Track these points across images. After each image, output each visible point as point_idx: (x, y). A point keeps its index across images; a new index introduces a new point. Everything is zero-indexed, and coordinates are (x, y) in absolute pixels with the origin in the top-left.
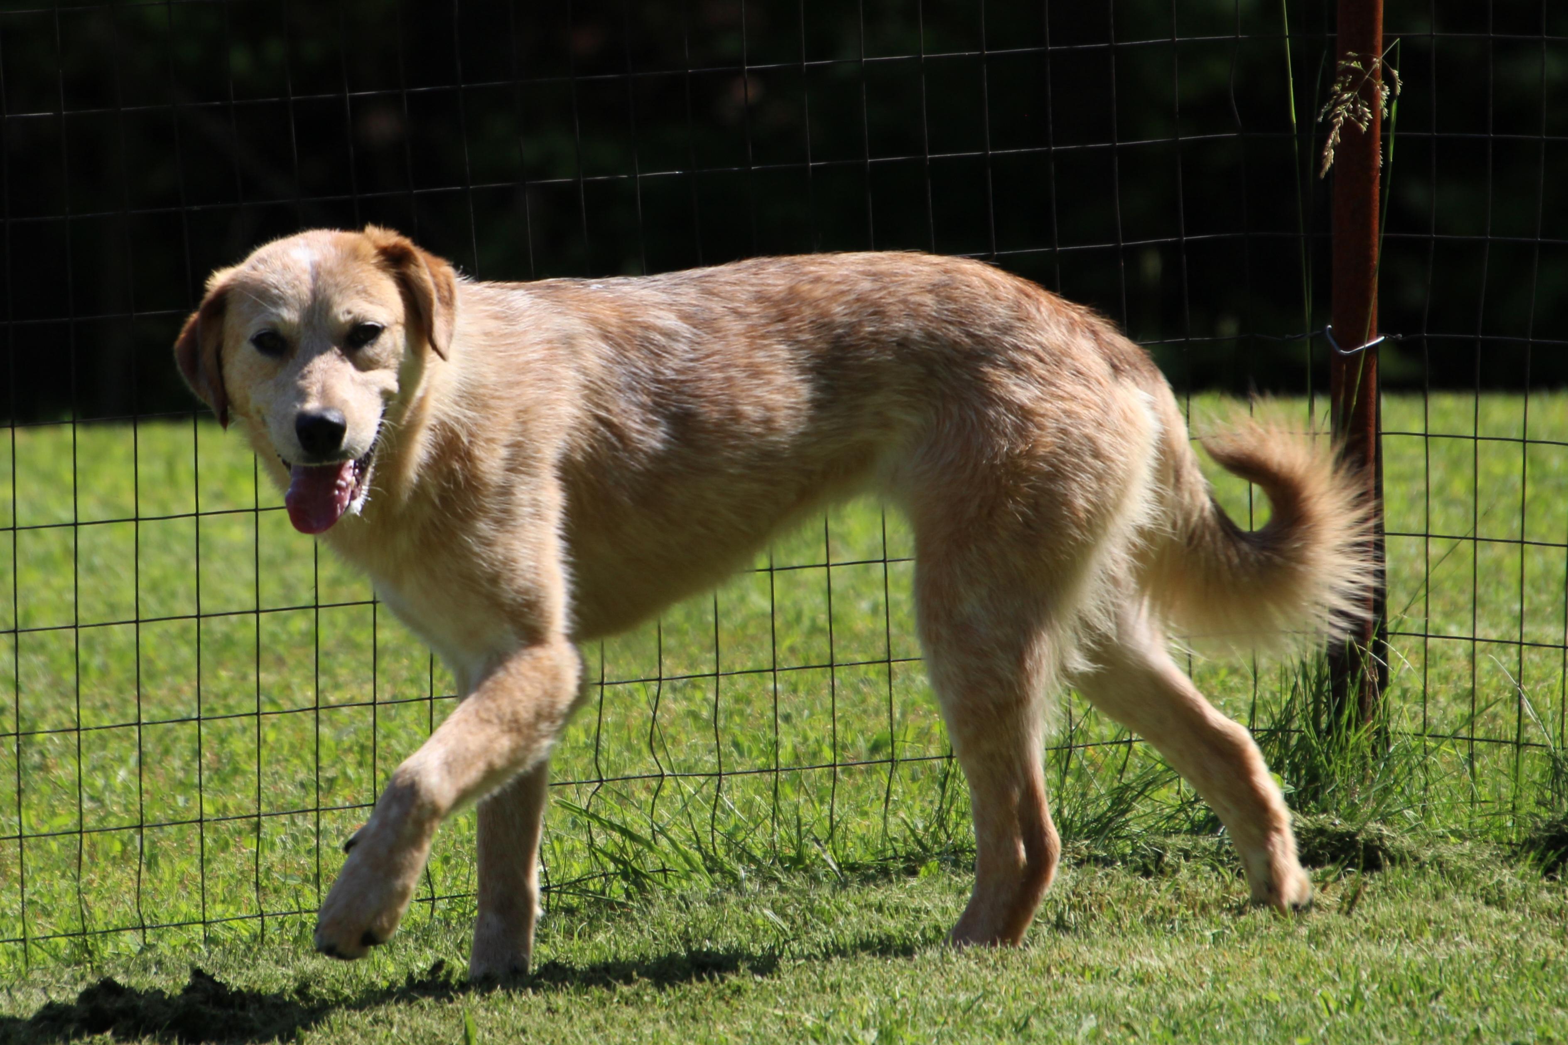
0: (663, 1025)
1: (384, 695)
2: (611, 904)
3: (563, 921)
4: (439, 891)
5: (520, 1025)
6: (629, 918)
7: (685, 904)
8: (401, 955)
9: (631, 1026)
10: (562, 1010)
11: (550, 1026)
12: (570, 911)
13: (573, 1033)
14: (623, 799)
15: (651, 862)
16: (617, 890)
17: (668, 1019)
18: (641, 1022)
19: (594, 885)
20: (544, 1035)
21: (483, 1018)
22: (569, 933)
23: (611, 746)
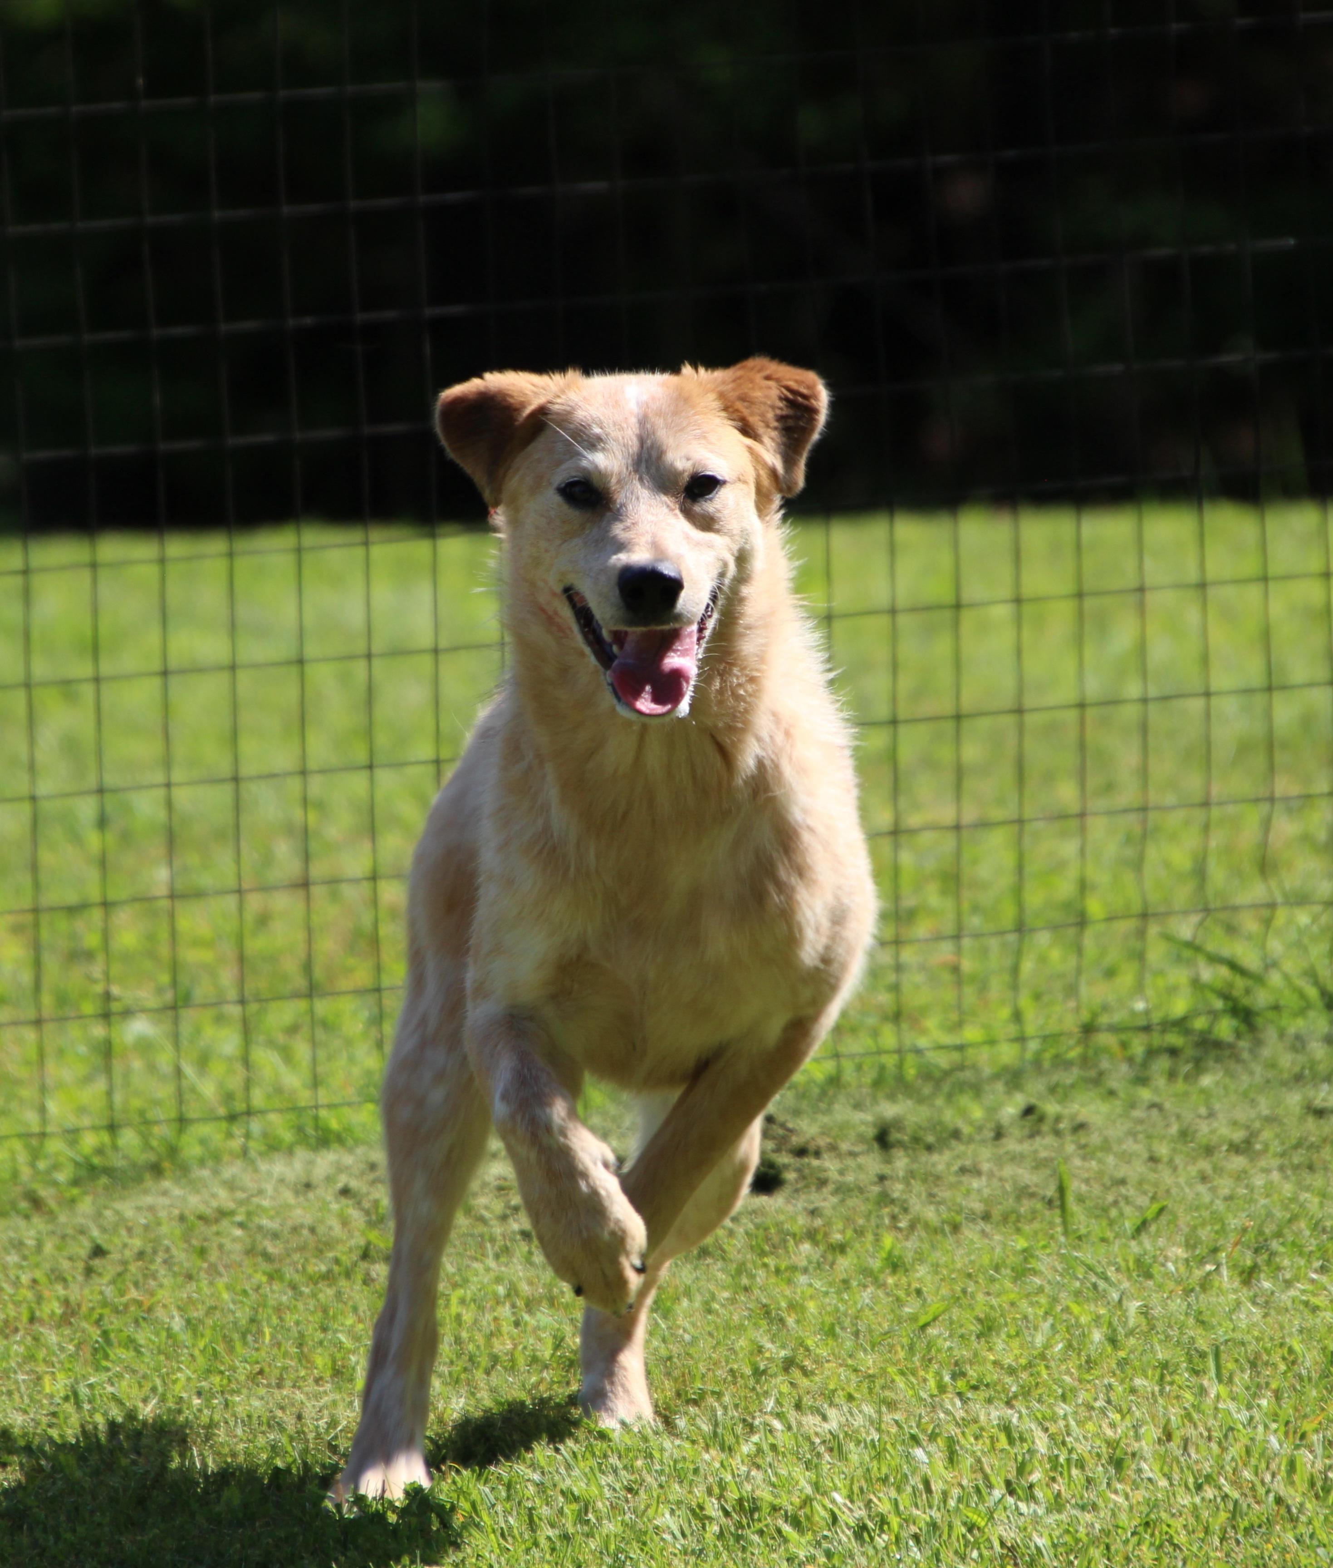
0: (1276, 1176)
1: (969, 815)
2: (1218, 1045)
3: (1163, 1063)
4: (1030, 1029)
5: (1120, 1174)
6: (1238, 1060)
7: (1299, 1043)
8: (989, 1099)
9: (1240, 1176)
10: (1165, 1159)
11: (1152, 1176)
12: (1173, 1052)
13: (1178, 1185)
14: (1231, 930)
15: (1261, 999)
16: (1225, 1028)
17: (1281, 1169)
18: (1252, 1172)
19: (1200, 1023)
20: (1146, 1187)
21: (1079, 1168)
22: (1172, 1075)
23: (1217, 874)
